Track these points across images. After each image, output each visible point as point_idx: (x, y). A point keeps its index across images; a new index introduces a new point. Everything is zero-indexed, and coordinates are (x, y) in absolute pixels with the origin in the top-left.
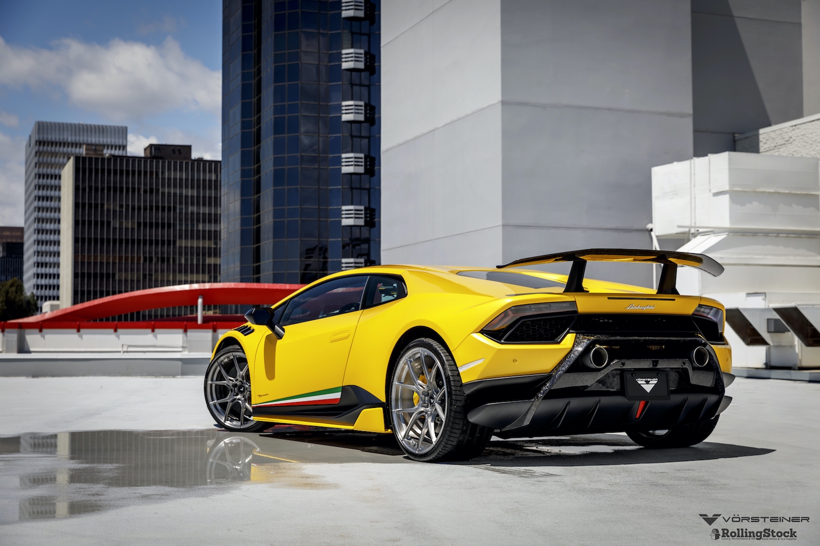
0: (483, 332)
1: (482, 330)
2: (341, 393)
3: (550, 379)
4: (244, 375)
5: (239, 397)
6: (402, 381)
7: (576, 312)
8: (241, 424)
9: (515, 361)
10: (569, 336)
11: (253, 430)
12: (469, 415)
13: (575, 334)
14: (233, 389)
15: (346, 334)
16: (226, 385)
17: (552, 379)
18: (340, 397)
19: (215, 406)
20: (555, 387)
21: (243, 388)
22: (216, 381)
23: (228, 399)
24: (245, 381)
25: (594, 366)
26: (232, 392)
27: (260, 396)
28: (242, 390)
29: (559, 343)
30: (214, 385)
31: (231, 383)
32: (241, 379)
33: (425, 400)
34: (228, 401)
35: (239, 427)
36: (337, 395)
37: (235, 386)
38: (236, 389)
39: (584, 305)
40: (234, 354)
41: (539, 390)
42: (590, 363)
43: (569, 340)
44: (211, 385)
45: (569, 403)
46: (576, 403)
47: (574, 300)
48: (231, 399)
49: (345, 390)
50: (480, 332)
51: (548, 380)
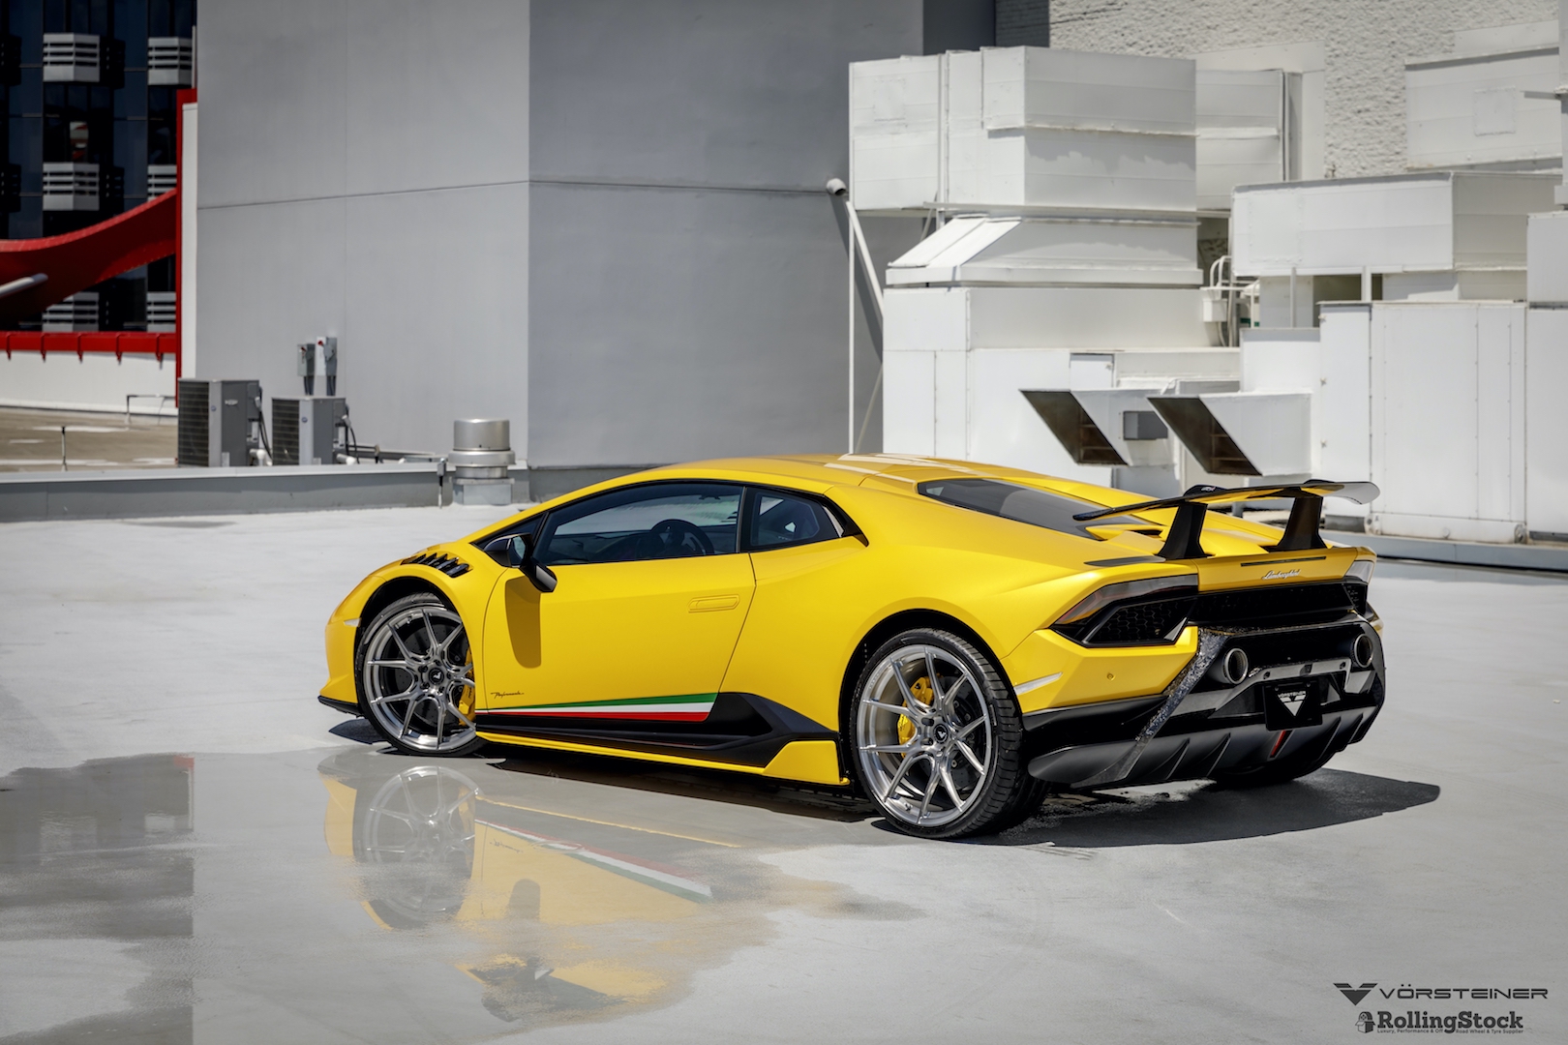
0: (1056, 627)
1: (1053, 624)
2: (712, 704)
3: (1165, 703)
4: (445, 650)
5: (434, 691)
6: (878, 697)
7: (1195, 588)
8: (439, 743)
9: (1110, 676)
10: (1188, 631)
11: (465, 753)
12: (1030, 766)
13: (1196, 628)
14: (419, 674)
15: (732, 601)
16: (404, 668)
17: (1168, 704)
18: (709, 711)
19: (379, 706)
20: (1176, 712)
21: (439, 674)
22: (381, 659)
23: (407, 694)
24: (446, 660)
25: (1229, 679)
26: (416, 680)
27: (498, 694)
28: (438, 677)
29: (1172, 643)
30: (376, 668)
31: (415, 666)
32: (438, 658)
33: (925, 734)
34: (409, 698)
35: (435, 749)
36: (706, 707)
37: (422, 669)
38: (424, 674)
39: (1209, 579)
40: (425, 610)
41: (1145, 721)
42: (1223, 675)
43: (1188, 638)
44: (372, 667)
45: (1188, 741)
46: (1200, 739)
47: (1196, 572)
48: (416, 695)
49: (723, 700)
50: (1049, 628)
51: (1161, 706)
